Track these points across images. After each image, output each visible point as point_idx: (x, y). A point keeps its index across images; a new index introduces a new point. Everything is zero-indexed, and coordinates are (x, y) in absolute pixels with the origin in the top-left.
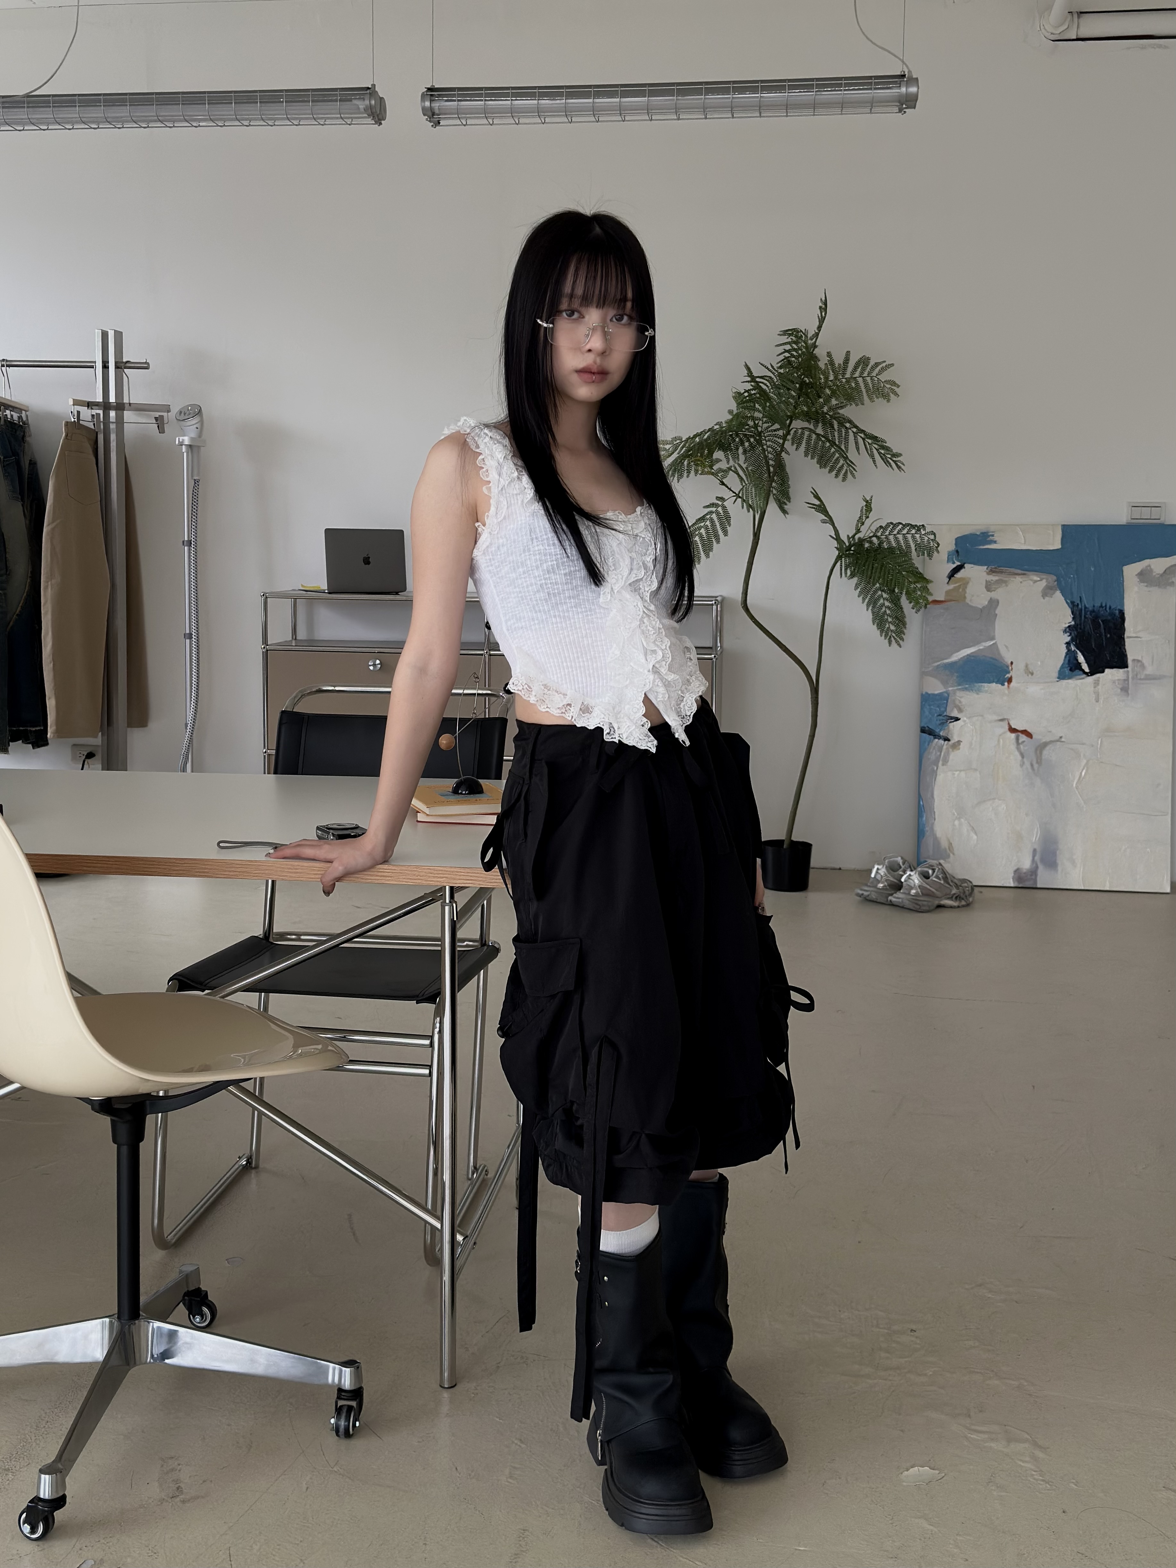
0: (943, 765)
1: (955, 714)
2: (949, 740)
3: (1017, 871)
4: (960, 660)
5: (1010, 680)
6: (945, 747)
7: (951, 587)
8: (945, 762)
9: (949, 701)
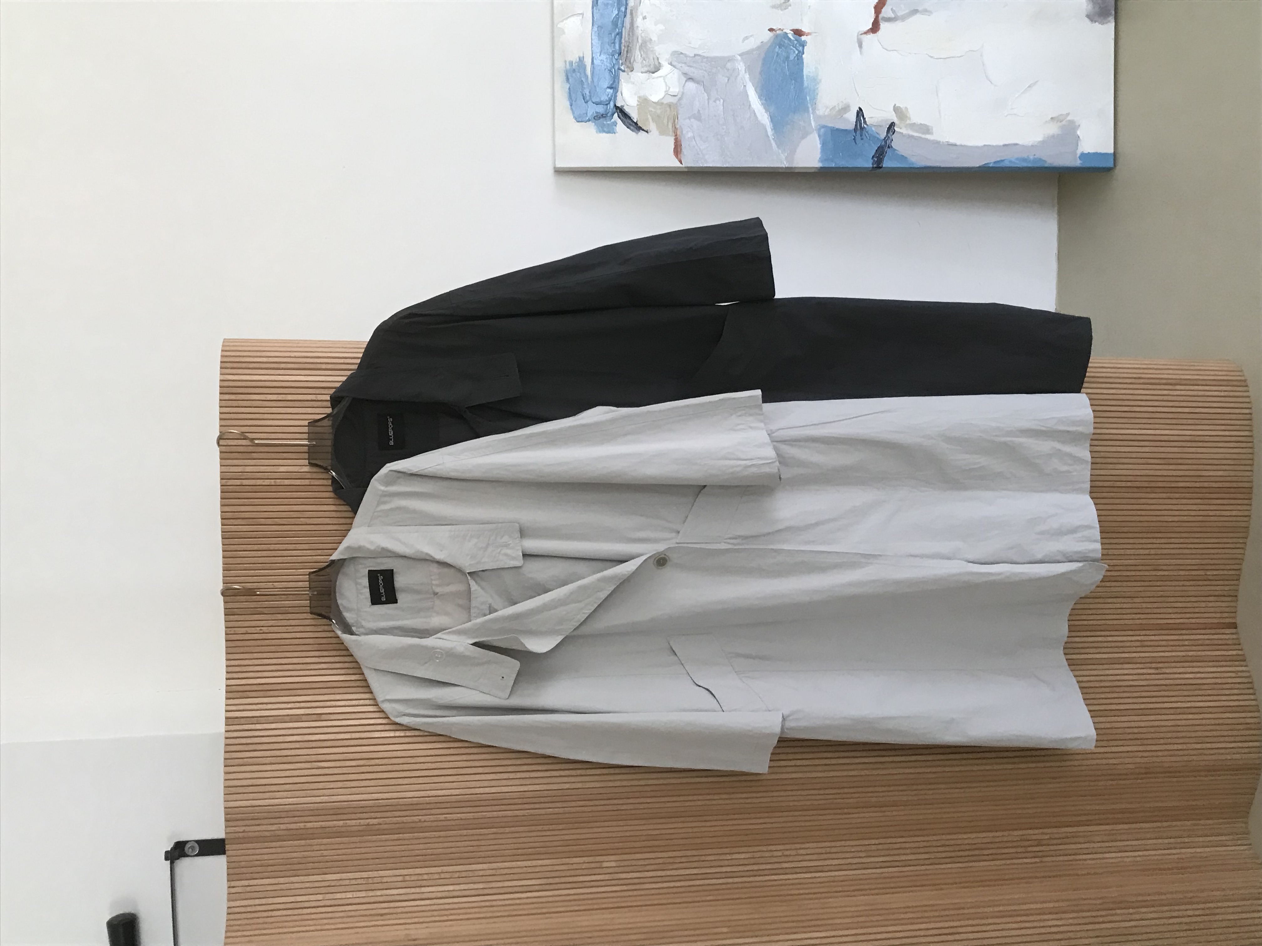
0: (932, 133)
1: (852, 117)
2: (892, 125)
3: (1091, 17)
4: (767, 110)
5: (798, 33)
6: (904, 131)
7: (652, 126)
8: (926, 129)
9: (830, 125)
